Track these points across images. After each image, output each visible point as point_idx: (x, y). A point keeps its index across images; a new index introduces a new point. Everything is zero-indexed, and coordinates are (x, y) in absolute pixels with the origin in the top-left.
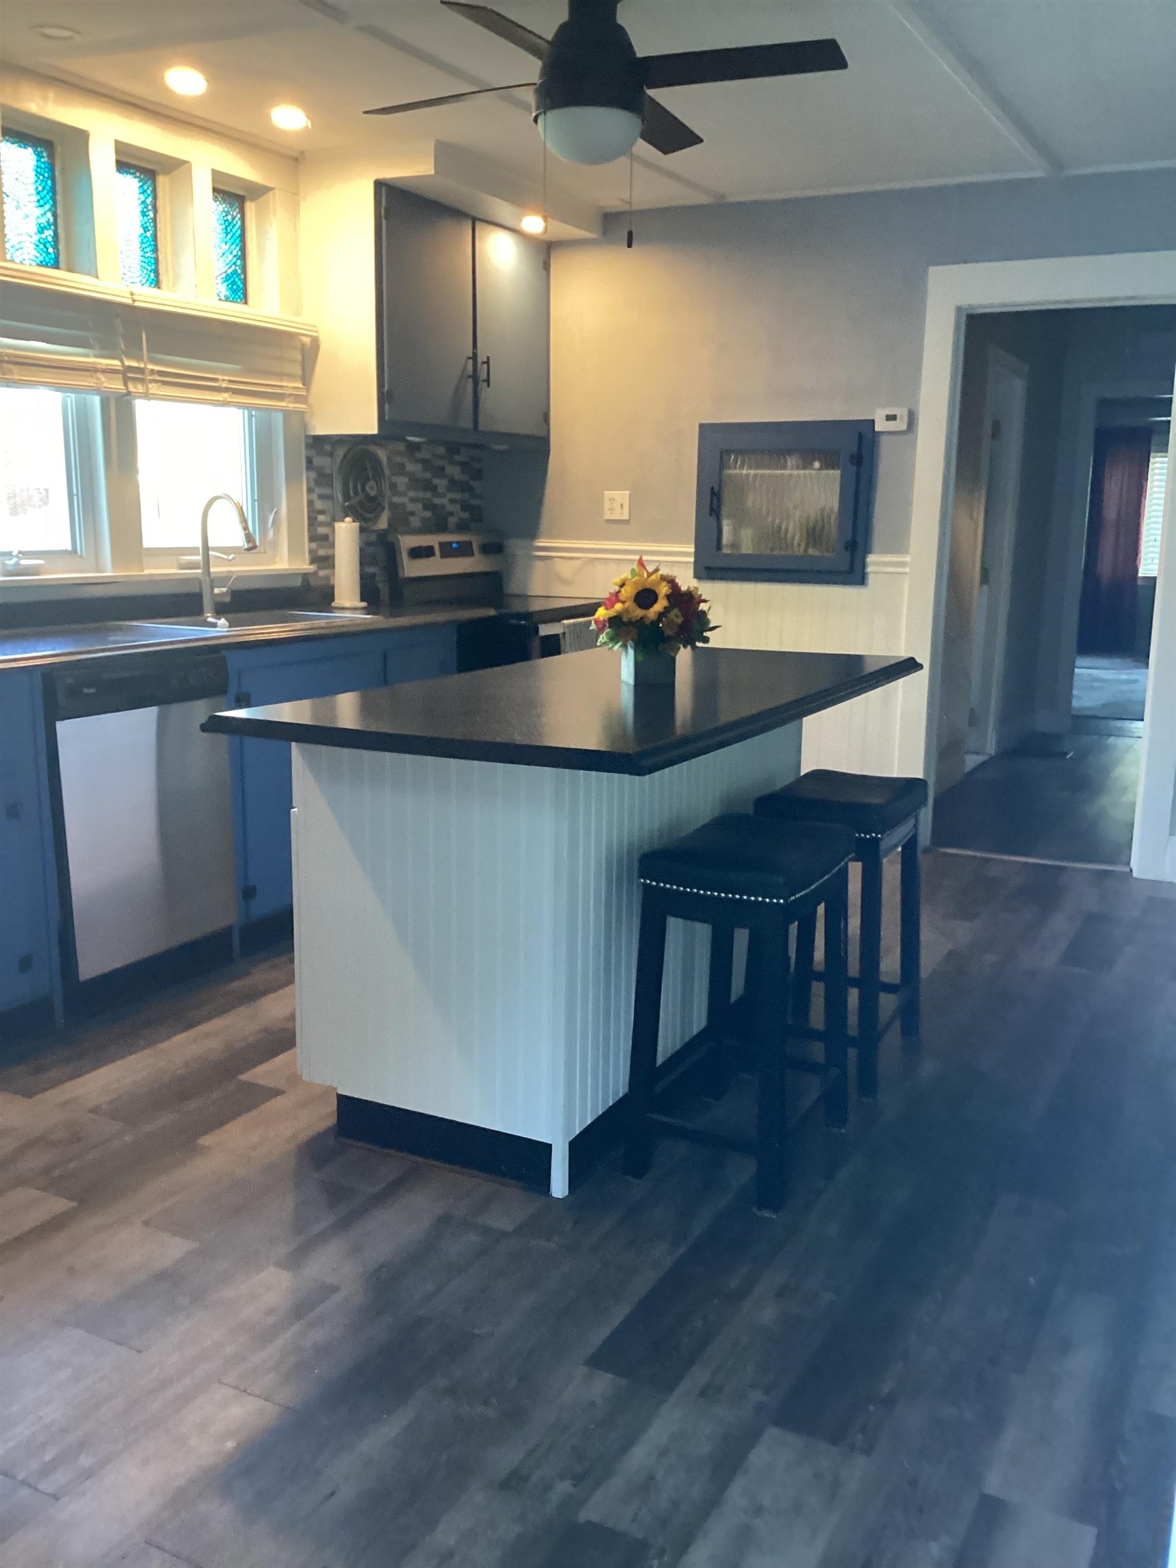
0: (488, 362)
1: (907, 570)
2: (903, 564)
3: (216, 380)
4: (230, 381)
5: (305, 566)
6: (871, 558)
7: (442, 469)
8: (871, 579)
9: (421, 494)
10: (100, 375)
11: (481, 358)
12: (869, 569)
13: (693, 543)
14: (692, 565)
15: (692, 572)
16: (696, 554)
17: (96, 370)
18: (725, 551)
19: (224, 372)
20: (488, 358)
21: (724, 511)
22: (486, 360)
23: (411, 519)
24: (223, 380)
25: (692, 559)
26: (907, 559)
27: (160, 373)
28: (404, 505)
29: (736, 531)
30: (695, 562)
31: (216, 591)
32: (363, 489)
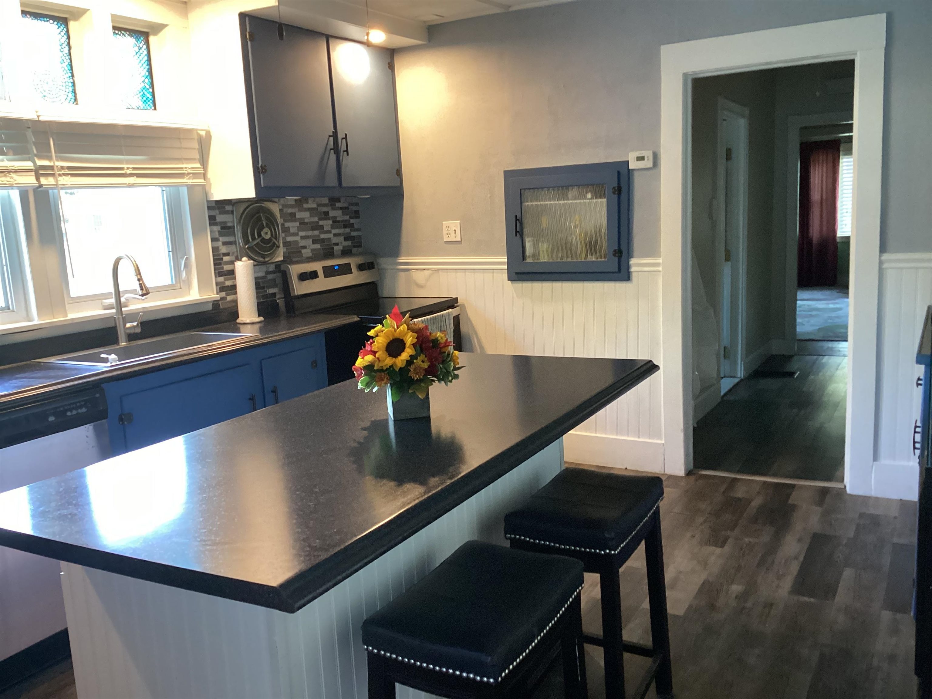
0: (346, 138)
1: (660, 269)
2: (658, 265)
3: (122, 169)
4: (134, 168)
5: (213, 295)
6: (633, 261)
7: (327, 213)
8: (634, 276)
9: (310, 233)
10: (13, 175)
11: (340, 136)
12: (633, 269)
13: (506, 256)
14: (506, 271)
15: (506, 276)
16: (509, 263)
17: (9, 172)
18: (528, 260)
19: (128, 162)
20: (346, 135)
21: (526, 231)
22: (344, 137)
23: (303, 251)
24: (128, 168)
25: (506, 267)
26: (660, 261)
27: (69, 168)
28: (296, 242)
29: (535, 245)
30: (508, 269)
31: (128, 325)
32: (260, 235)
